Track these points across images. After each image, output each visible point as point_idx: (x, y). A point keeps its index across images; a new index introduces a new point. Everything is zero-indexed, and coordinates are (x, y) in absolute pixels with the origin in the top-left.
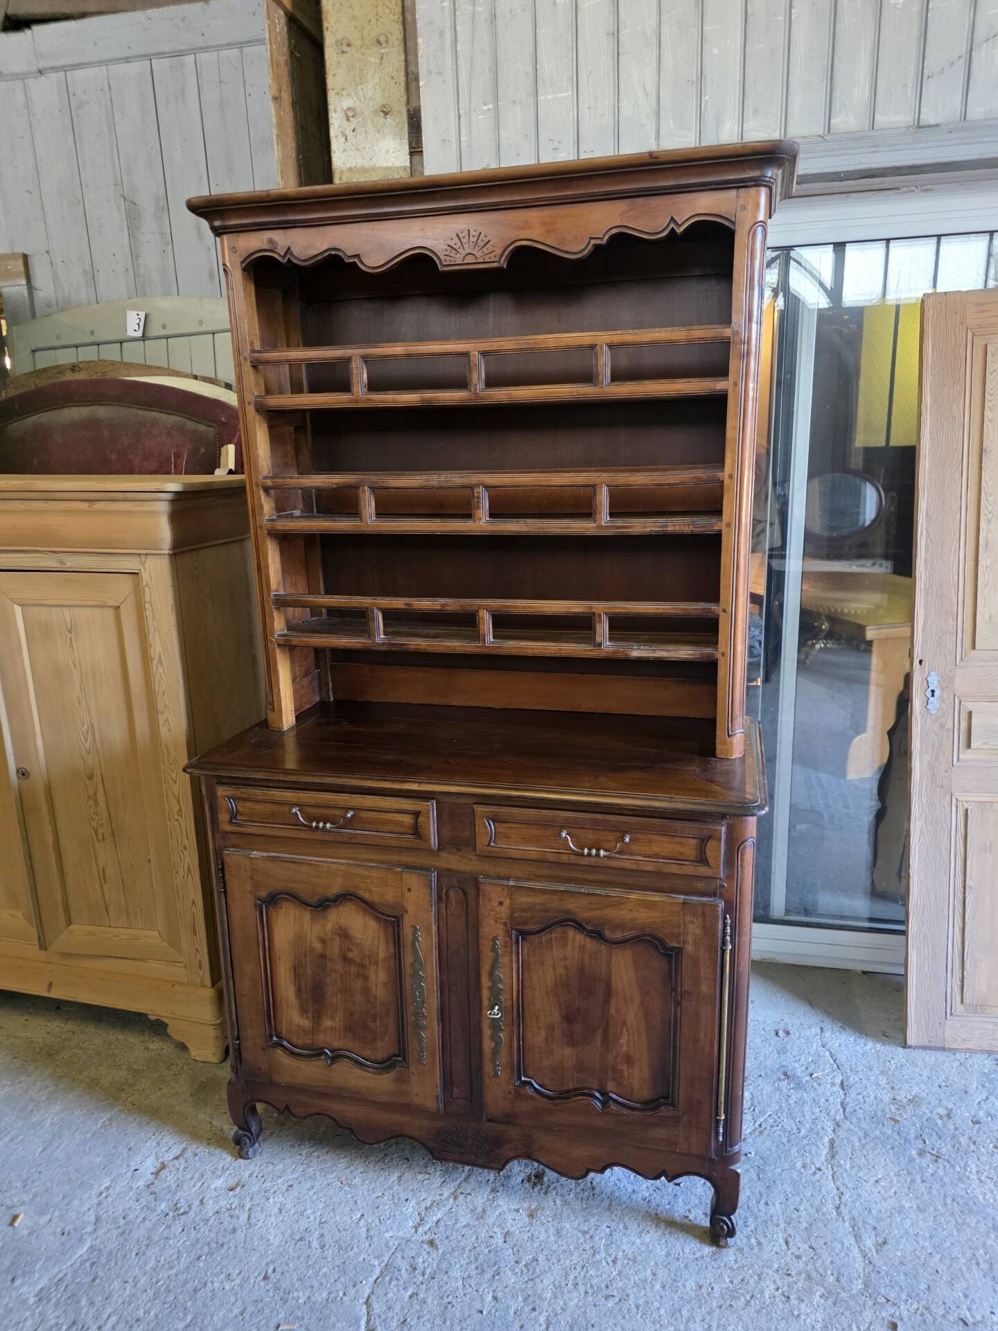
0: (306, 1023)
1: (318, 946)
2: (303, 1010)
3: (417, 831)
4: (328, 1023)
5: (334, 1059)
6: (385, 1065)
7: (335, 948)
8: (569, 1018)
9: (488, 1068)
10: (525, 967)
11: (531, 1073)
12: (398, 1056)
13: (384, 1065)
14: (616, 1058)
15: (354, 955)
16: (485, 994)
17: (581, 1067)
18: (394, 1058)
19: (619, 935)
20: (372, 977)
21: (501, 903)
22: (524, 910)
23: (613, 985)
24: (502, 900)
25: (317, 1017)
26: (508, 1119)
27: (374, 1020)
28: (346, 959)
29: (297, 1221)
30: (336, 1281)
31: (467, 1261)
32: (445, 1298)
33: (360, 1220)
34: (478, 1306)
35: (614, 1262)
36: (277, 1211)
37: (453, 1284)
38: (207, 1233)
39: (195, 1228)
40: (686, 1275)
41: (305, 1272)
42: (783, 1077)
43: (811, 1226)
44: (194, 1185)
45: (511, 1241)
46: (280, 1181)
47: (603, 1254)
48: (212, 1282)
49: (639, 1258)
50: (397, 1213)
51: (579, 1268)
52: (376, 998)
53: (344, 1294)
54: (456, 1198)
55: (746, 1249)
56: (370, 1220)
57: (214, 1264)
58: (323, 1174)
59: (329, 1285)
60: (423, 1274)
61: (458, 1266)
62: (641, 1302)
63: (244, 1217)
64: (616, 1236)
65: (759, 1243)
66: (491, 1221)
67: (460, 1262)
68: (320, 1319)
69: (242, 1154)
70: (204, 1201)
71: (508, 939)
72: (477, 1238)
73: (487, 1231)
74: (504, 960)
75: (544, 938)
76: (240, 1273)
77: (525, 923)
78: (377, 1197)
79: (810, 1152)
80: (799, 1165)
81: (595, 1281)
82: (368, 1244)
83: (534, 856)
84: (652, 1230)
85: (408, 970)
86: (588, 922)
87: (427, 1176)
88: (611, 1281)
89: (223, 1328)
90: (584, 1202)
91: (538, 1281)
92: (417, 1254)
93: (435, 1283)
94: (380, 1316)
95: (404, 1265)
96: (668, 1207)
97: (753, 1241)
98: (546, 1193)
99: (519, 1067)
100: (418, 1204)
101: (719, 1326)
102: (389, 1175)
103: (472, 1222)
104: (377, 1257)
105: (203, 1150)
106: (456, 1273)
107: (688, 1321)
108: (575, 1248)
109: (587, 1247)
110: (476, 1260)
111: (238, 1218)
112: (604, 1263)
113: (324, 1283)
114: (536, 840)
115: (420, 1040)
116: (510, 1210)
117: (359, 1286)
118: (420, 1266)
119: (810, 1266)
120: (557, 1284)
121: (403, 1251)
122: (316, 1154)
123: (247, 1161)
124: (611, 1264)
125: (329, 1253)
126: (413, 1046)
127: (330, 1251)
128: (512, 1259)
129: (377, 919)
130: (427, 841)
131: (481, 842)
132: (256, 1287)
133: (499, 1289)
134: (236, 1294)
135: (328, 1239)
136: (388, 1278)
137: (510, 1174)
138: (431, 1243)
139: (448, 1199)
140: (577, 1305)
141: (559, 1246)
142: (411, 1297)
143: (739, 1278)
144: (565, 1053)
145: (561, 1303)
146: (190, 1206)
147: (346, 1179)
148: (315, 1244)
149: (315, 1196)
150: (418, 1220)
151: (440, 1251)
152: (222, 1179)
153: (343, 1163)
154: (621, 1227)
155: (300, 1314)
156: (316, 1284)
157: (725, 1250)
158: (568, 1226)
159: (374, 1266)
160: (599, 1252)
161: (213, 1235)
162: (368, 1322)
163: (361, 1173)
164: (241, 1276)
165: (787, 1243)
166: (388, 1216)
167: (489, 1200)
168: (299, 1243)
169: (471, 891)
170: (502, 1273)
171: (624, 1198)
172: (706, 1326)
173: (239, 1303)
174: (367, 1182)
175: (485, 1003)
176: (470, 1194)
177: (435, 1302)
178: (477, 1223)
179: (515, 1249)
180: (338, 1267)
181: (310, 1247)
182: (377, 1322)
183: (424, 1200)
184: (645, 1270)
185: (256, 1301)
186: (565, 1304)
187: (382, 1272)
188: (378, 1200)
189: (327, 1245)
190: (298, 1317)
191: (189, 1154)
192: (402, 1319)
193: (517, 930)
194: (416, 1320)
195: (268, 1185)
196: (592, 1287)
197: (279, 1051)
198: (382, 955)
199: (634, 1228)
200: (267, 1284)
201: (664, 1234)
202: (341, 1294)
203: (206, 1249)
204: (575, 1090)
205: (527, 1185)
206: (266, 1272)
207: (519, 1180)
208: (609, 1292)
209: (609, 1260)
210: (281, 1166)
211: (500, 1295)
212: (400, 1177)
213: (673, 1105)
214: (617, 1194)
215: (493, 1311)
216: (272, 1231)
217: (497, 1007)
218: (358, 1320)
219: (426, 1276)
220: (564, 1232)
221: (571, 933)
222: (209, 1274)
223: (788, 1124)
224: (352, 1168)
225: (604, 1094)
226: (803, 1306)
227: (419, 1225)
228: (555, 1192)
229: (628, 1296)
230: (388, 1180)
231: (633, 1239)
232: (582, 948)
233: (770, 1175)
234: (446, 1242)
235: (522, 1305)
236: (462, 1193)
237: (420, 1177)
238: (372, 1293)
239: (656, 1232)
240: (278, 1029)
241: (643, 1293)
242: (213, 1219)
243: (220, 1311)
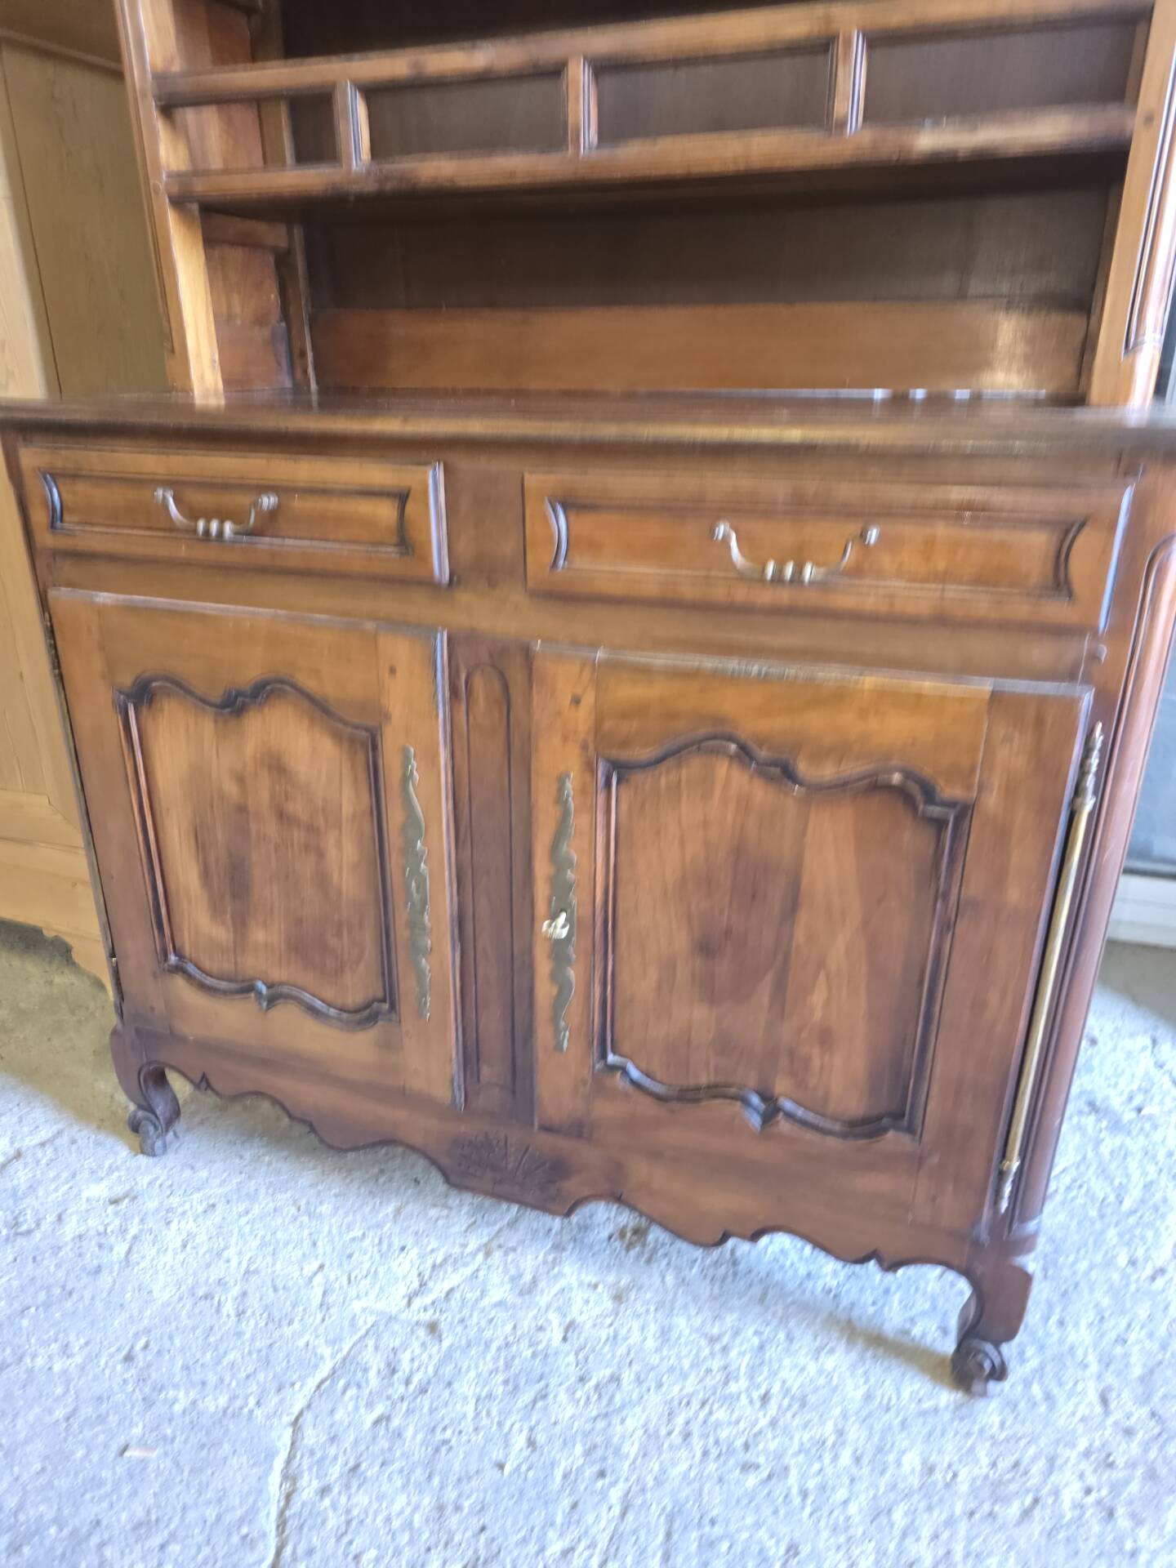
0: (222, 934)
1: (231, 788)
2: (216, 910)
3: (406, 539)
4: (258, 935)
5: (272, 1000)
6: (365, 1016)
7: (262, 793)
8: (706, 948)
9: (543, 1033)
10: (621, 840)
11: (626, 1047)
12: (384, 1000)
13: (358, 1016)
14: (800, 1030)
15: (296, 807)
16: (541, 890)
17: (724, 1044)
18: (375, 1005)
19: (828, 772)
20: (332, 853)
21: (576, 701)
22: (625, 716)
23: (805, 881)
24: (579, 690)
25: (241, 924)
26: (579, 1130)
27: (339, 934)
28: (282, 816)
29: (208, 1266)
30: (248, 1377)
31: (491, 1366)
32: (439, 1430)
33: (315, 1274)
34: (497, 1454)
35: (765, 1399)
36: (179, 1244)
37: (458, 1406)
38: (52, 1269)
39: (34, 1259)
40: (902, 1441)
41: (198, 1355)
42: (1086, 1109)
43: (1152, 1372)
44: (56, 1190)
45: (576, 1341)
46: (197, 1196)
47: (743, 1383)
48: (34, 1356)
49: (812, 1399)
50: (381, 1270)
51: (695, 1405)
52: (340, 894)
53: (258, 1403)
54: (488, 1254)
55: (1022, 1405)
56: (332, 1277)
57: (46, 1325)
58: (271, 1191)
59: (234, 1384)
60: (407, 1382)
61: (472, 1374)
62: (811, 1484)
63: (121, 1249)
64: (770, 1353)
65: (1048, 1397)
66: (543, 1299)
67: (477, 1367)
68: (203, 1446)
69: (146, 1150)
70: (63, 1217)
71: (588, 777)
72: (515, 1327)
73: (535, 1317)
74: (579, 822)
75: (665, 778)
76: (87, 1344)
77: (625, 743)
78: (353, 1239)
79: (1143, 1238)
80: (1122, 1259)
81: (723, 1434)
82: (319, 1317)
83: (651, 590)
84: (841, 1348)
85: (394, 840)
86: (761, 742)
87: (445, 1212)
88: (755, 1436)
89: (26, 1442)
90: (717, 1286)
91: (616, 1420)
92: (402, 1345)
93: (425, 1402)
94: (312, 1453)
95: (375, 1362)
96: (871, 1310)
97: (1036, 1390)
98: (649, 1261)
99: (604, 1039)
100: (422, 1257)
101: (967, 1555)
102: (381, 1203)
103: (511, 1299)
104: (333, 1343)
105: (86, 1136)
106: (466, 1388)
107: (904, 1535)
108: (692, 1366)
109: (716, 1364)
110: (508, 1366)
111: (111, 1249)
112: (744, 1399)
113: (227, 1380)
114: (660, 551)
115: (420, 975)
116: (581, 1284)
117: (287, 1391)
118: (405, 1366)
119: (1153, 1454)
120: (651, 1430)
121: (379, 1337)
122: (267, 1159)
123: (151, 1160)
124: (758, 1405)
125: (248, 1327)
126: (407, 985)
127: (252, 1322)
128: (573, 1373)
129: (337, 736)
130: (425, 558)
131: (538, 560)
132: (107, 1372)
133: (541, 1427)
134: (67, 1383)
135: (253, 1301)
136: (342, 1383)
137: (588, 1221)
138: (433, 1328)
139: (474, 1254)
140: (685, 1476)
141: (662, 1359)
142: (377, 1422)
143: (1010, 1461)
144: (698, 1017)
145: (656, 1468)
146: (38, 1225)
147: (308, 1203)
148: (229, 1308)
149: (248, 1227)
150: (416, 1284)
151: (446, 1344)
152: (105, 1183)
153: (307, 1177)
154: (782, 1335)
155: (169, 1431)
156: (212, 1379)
157: (980, 1404)
158: (681, 1322)
159: (322, 1358)
160: (737, 1379)
161: (61, 1274)
162: (289, 1461)
163: (336, 1196)
164: (87, 1350)
165: (1104, 1401)
166: (364, 1273)
167: (545, 1262)
168: (203, 1302)
169: (517, 677)
170: (551, 1396)
171: (791, 1286)
172: (941, 1552)
173: (70, 1399)
174: (341, 1212)
175: (541, 907)
176: (514, 1249)
177: (420, 1437)
178: (519, 1301)
179: (581, 1356)
180: (259, 1351)
181: (218, 1311)
182: (305, 1465)
183: (432, 1251)
184: (823, 1423)
185: (100, 1399)
186: (663, 1471)
187: (334, 1371)
188: (354, 1245)
189: (249, 1313)
190: (165, 1438)
191: (65, 1138)
192: (352, 1463)
193: (608, 761)
194: (376, 1469)
195: (175, 1201)
196: (717, 1442)
197: (179, 982)
198: (347, 809)
199: (805, 1341)
200: (127, 1370)
201: (862, 1359)
202: (252, 1401)
203: (42, 1296)
204: (709, 1087)
205: (617, 1244)
206: (132, 1348)
207: (606, 1234)
208: (750, 1457)
209: (756, 1395)
210: (204, 1174)
211: (541, 1438)
212: (398, 1212)
213: (910, 1130)
214: (778, 1277)
215: (524, 1468)
216: (162, 1278)
217: (563, 916)
218: (271, 1455)
219: (412, 1387)
220: (674, 1335)
221: (722, 768)
222: (33, 1340)
223: (1099, 1188)
224: (320, 1187)
225: (768, 1098)
226: (1143, 1533)
227: (416, 1293)
228: (664, 1262)
229: (786, 1469)
230: (378, 1212)
231: (802, 1361)
232: (744, 803)
233: (1066, 1272)
234: (459, 1329)
235: (581, 1461)
236: (500, 1247)
237: (433, 1212)
238: (309, 1406)
239: (848, 1352)
240: (178, 945)
241: (816, 1467)
242: (69, 1247)
243: (31, 1408)
